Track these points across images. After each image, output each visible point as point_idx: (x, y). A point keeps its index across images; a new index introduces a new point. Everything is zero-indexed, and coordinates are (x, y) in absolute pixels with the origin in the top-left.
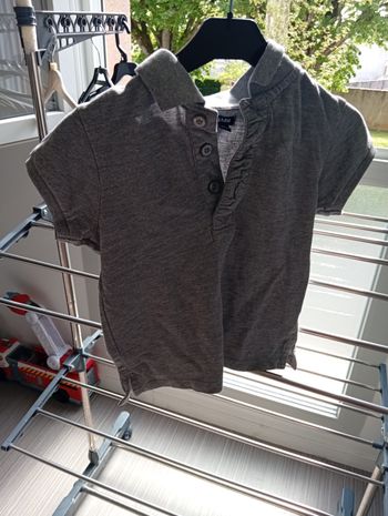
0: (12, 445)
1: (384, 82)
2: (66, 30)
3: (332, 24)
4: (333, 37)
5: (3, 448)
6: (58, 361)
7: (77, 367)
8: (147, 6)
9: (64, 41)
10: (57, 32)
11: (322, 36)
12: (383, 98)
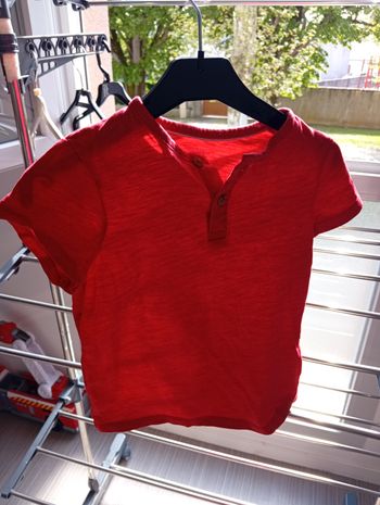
0: (13, 491)
1: (349, 80)
2: (47, 55)
3: (298, 27)
4: (300, 40)
5: (3, 496)
6: (49, 389)
7: (73, 398)
8: (116, 15)
9: (46, 65)
10: (39, 56)
11: (289, 39)
12: (349, 96)
